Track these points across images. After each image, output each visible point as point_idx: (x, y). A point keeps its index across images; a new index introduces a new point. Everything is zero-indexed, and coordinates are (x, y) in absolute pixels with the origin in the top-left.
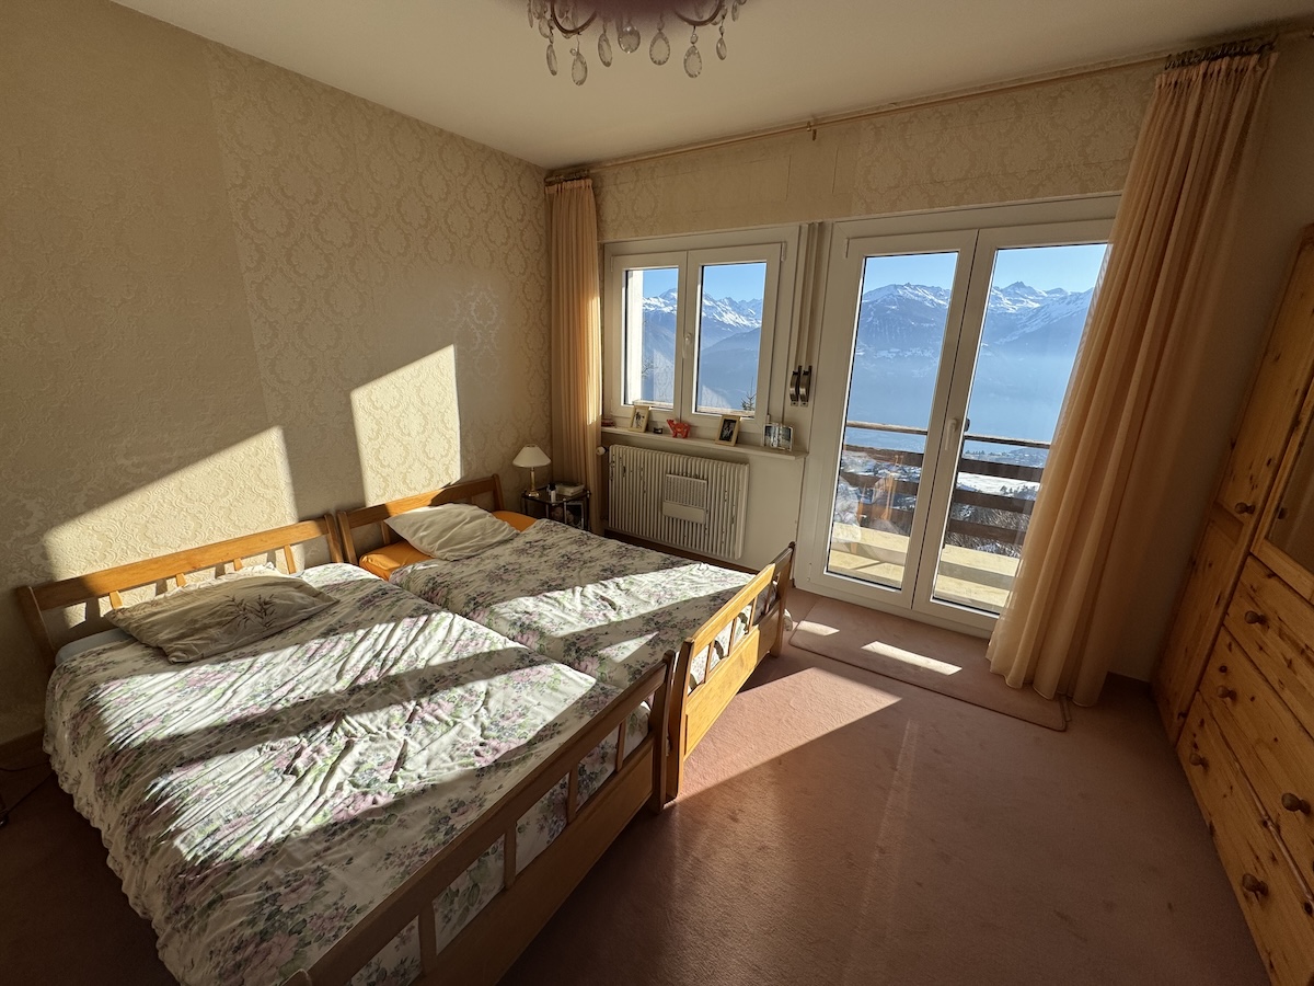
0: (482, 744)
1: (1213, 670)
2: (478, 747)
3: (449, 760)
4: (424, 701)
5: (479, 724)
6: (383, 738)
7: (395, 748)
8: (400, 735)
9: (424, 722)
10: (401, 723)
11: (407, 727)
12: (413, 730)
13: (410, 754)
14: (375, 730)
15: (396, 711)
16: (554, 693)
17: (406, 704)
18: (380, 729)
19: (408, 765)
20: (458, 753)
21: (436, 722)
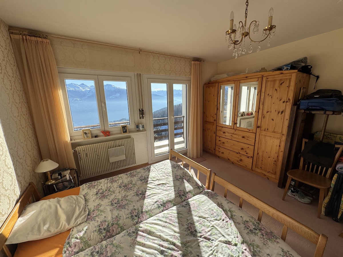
0: (223, 220)
1: (217, 141)
2: (224, 221)
3: (228, 229)
4: (199, 235)
5: (214, 221)
6: (217, 248)
7: (222, 244)
8: (216, 243)
9: (211, 235)
10: (209, 242)
11: (212, 241)
12: (213, 239)
13: (226, 239)
14: (212, 252)
15: (202, 244)
16: (205, 202)
17: (199, 241)
18: (211, 250)
19: (230, 240)
20: (226, 227)
21: (211, 232)
